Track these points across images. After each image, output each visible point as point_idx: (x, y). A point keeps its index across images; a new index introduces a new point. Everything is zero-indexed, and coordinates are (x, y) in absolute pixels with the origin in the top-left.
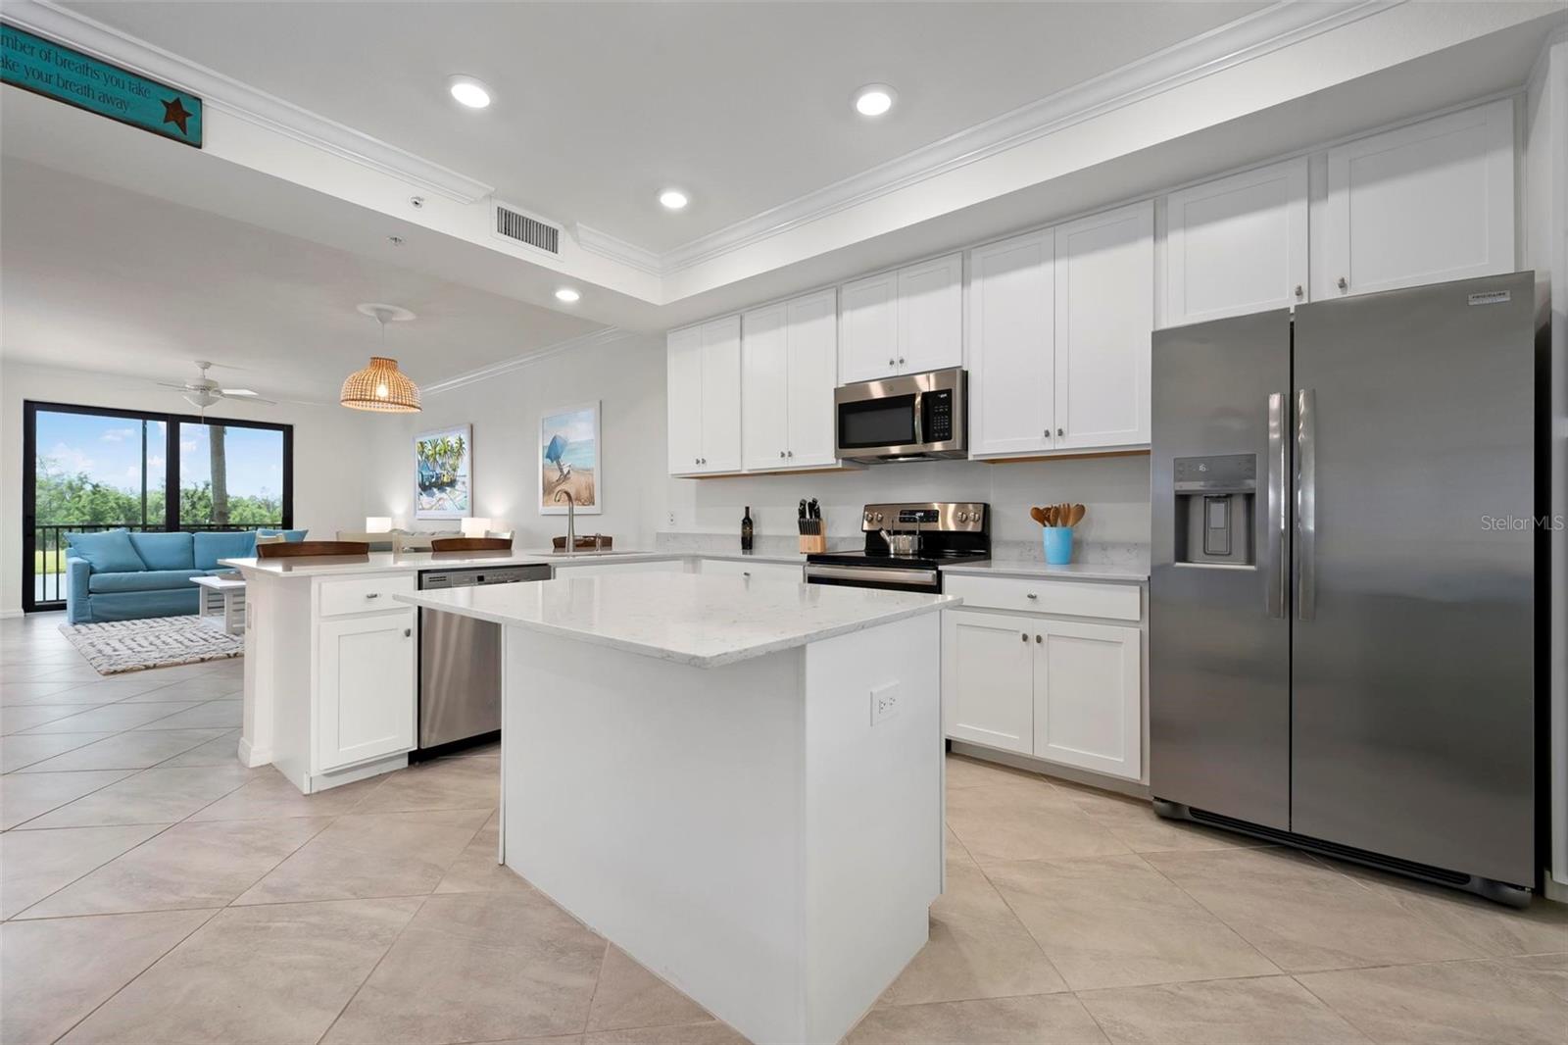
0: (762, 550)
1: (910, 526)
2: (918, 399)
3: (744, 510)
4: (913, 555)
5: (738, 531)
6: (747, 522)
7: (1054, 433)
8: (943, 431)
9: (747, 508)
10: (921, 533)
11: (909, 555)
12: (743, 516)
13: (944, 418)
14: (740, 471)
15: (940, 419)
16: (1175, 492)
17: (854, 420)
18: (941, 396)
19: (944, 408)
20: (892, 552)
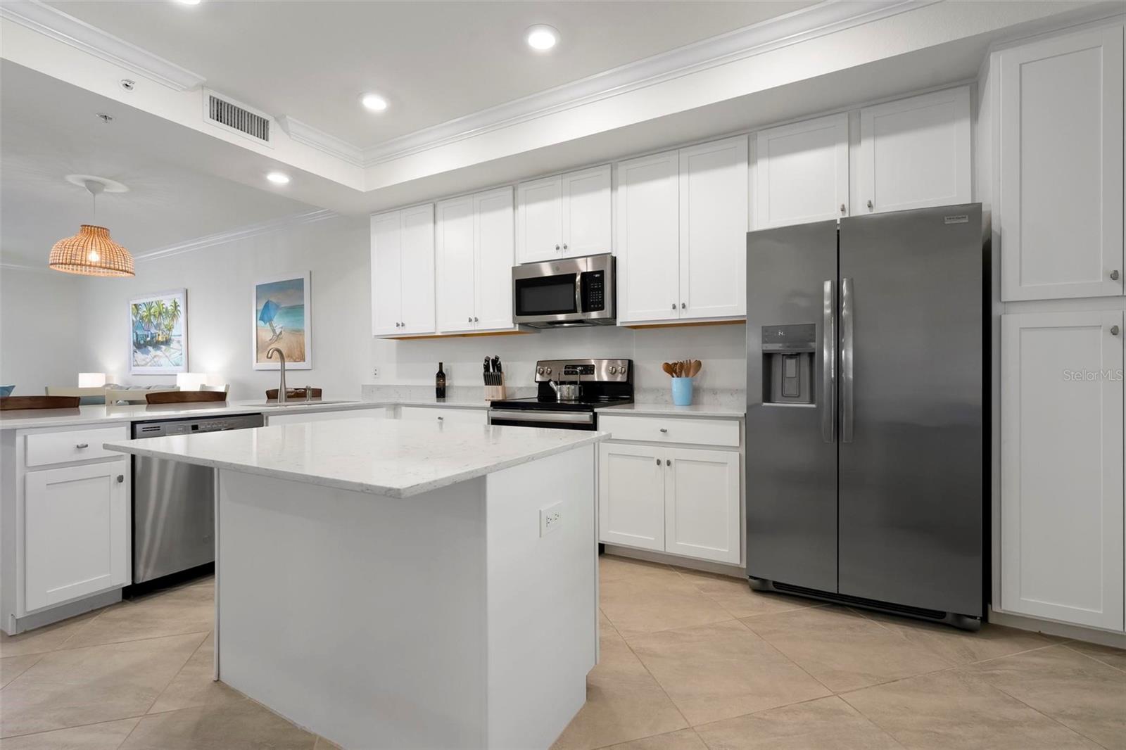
0: (453, 398)
1: (572, 378)
2: (578, 278)
3: (438, 366)
4: (575, 400)
5: (433, 382)
6: (441, 375)
7: (679, 306)
8: (598, 303)
9: (441, 364)
10: (581, 383)
11: (572, 400)
12: (438, 370)
13: (598, 293)
14: (434, 333)
15: (595, 294)
16: (763, 350)
17: (528, 293)
18: (596, 276)
19: (598, 285)
20: (559, 398)
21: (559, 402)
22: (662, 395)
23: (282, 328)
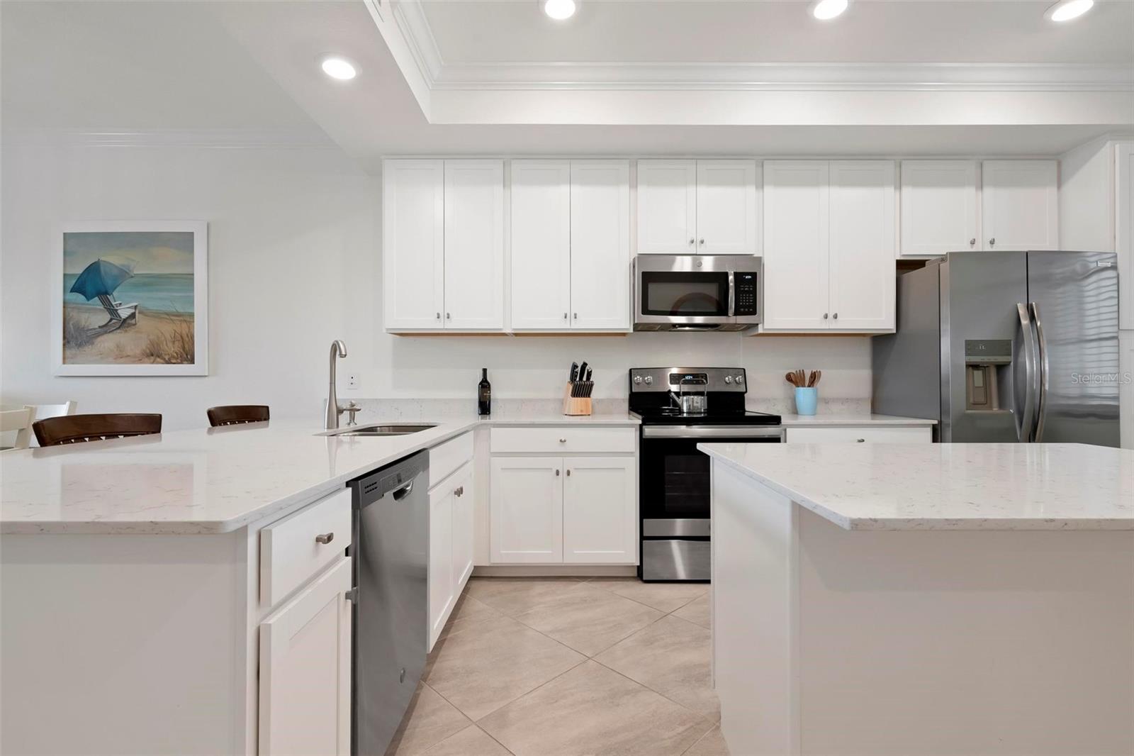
0: (497, 413)
1: (700, 388)
2: (731, 278)
3: (481, 372)
4: (704, 413)
5: (475, 395)
6: (485, 385)
7: (831, 316)
8: (749, 307)
9: (485, 371)
10: (709, 393)
11: (701, 413)
12: (480, 379)
13: (749, 296)
14: (501, 329)
15: (746, 297)
16: (966, 362)
17: (655, 289)
18: (747, 277)
19: (749, 288)
20: (685, 411)
21: (685, 415)
22: (774, 406)
23: (136, 307)
